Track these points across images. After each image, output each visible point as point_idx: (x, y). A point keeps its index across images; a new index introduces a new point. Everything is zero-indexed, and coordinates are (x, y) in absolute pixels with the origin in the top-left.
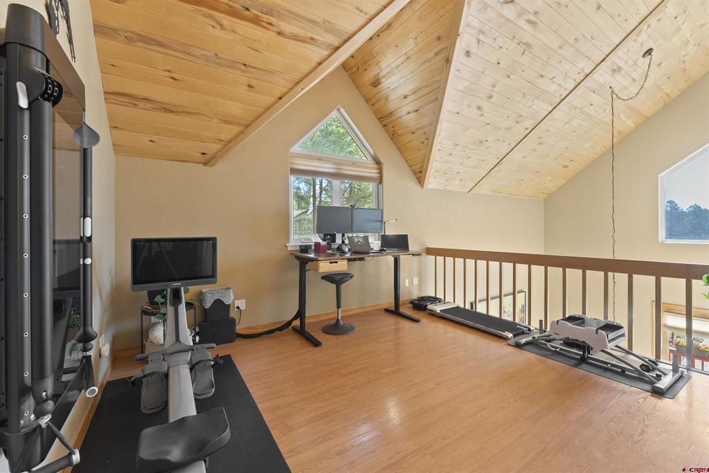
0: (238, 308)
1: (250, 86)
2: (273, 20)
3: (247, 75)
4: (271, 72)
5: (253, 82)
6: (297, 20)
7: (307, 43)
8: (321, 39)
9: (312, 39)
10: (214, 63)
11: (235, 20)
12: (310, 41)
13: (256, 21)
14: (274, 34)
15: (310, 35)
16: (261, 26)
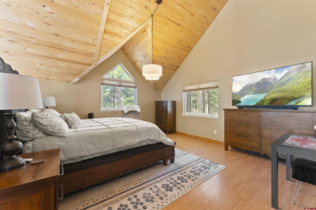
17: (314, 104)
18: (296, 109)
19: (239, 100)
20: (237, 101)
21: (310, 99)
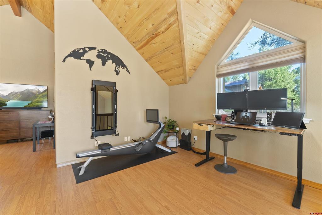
0: (194, 139)
1: (172, 53)
2: (159, 31)
3: (168, 51)
4: (172, 45)
5: (172, 52)
6: (161, 24)
7: (169, 27)
8: (171, 21)
9: (170, 24)
10: (162, 53)
11: (154, 39)
12: (170, 26)
13: (157, 35)
14: (162, 34)
15: (168, 24)
16: (158, 35)
17: (49, 106)
18: (41, 109)
19: (6, 103)
20: (3, 103)
21: (47, 103)
